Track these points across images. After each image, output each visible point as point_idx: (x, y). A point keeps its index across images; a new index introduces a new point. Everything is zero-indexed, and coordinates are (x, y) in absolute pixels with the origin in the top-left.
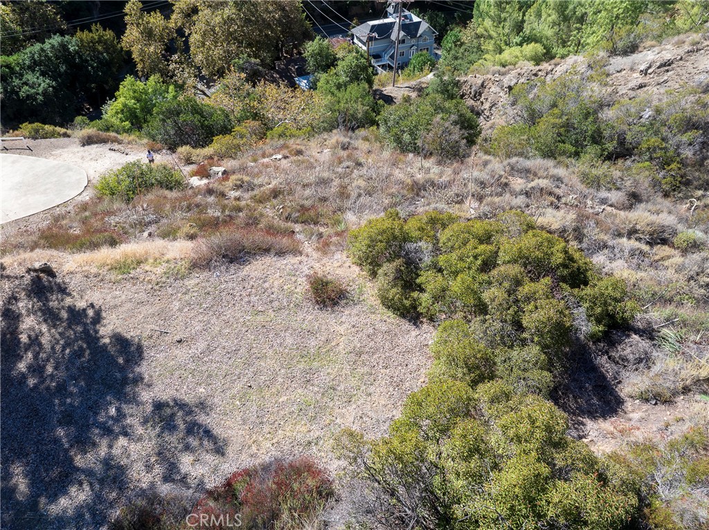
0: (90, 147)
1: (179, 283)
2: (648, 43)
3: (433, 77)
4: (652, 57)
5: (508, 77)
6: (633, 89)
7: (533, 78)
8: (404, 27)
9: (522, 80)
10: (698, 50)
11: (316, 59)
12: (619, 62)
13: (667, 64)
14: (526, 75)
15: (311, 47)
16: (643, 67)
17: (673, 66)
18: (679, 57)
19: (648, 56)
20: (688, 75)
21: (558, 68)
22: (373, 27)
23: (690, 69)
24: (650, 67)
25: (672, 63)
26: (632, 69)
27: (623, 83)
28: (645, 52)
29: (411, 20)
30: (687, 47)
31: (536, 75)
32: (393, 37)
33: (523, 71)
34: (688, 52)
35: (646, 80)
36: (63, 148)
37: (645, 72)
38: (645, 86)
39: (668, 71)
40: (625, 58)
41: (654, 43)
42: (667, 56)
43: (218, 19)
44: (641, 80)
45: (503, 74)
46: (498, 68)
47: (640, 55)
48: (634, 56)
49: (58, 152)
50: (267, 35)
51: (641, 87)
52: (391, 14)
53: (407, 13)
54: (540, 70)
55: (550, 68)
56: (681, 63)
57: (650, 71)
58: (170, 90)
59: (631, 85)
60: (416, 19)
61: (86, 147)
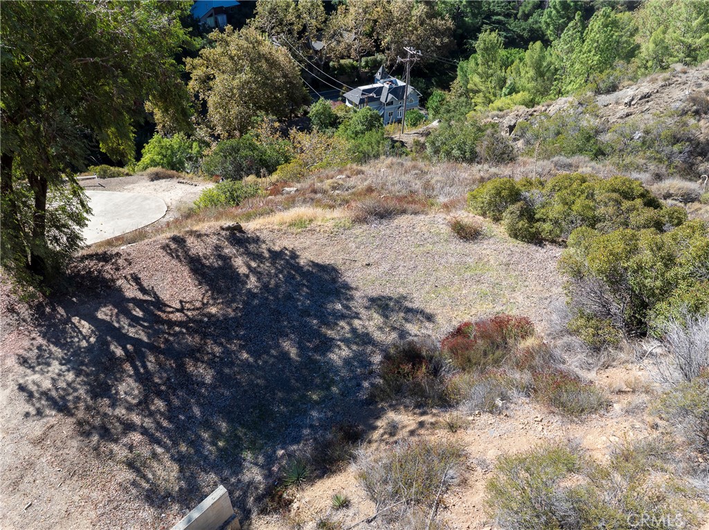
0: (158, 181)
1: (348, 232)
2: (626, 83)
3: (438, 124)
4: (632, 93)
5: (507, 118)
6: (621, 118)
7: (529, 117)
8: (392, 91)
9: (520, 120)
10: (670, 85)
11: (319, 119)
12: (603, 99)
13: (646, 97)
14: (523, 115)
15: (314, 108)
16: (627, 100)
17: (652, 97)
18: (656, 90)
19: (627, 93)
20: (665, 104)
21: (551, 108)
22: (363, 91)
23: (666, 99)
24: (633, 100)
25: (651, 95)
26: (617, 103)
27: (611, 114)
28: (624, 90)
29: (396, 84)
30: (661, 83)
31: (531, 115)
32: (383, 99)
33: (520, 113)
34: (662, 86)
35: (631, 109)
36: (133, 183)
37: (629, 104)
38: (631, 115)
39: (648, 102)
40: (608, 96)
41: (630, 82)
42: (646, 90)
43: (236, 83)
44: (627, 110)
45: (503, 117)
46: (496, 112)
47: (621, 93)
48: (616, 93)
49: (130, 186)
50: (275, 97)
51: (628, 115)
52: (378, 80)
53: (392, 79)
54: (535, 111)
55: (543, 109)
56: (658, 95)
57: (633, 103)
58: (194, 146)
59: (618, 115)
60: (401, 83)
61: (155, 181)
